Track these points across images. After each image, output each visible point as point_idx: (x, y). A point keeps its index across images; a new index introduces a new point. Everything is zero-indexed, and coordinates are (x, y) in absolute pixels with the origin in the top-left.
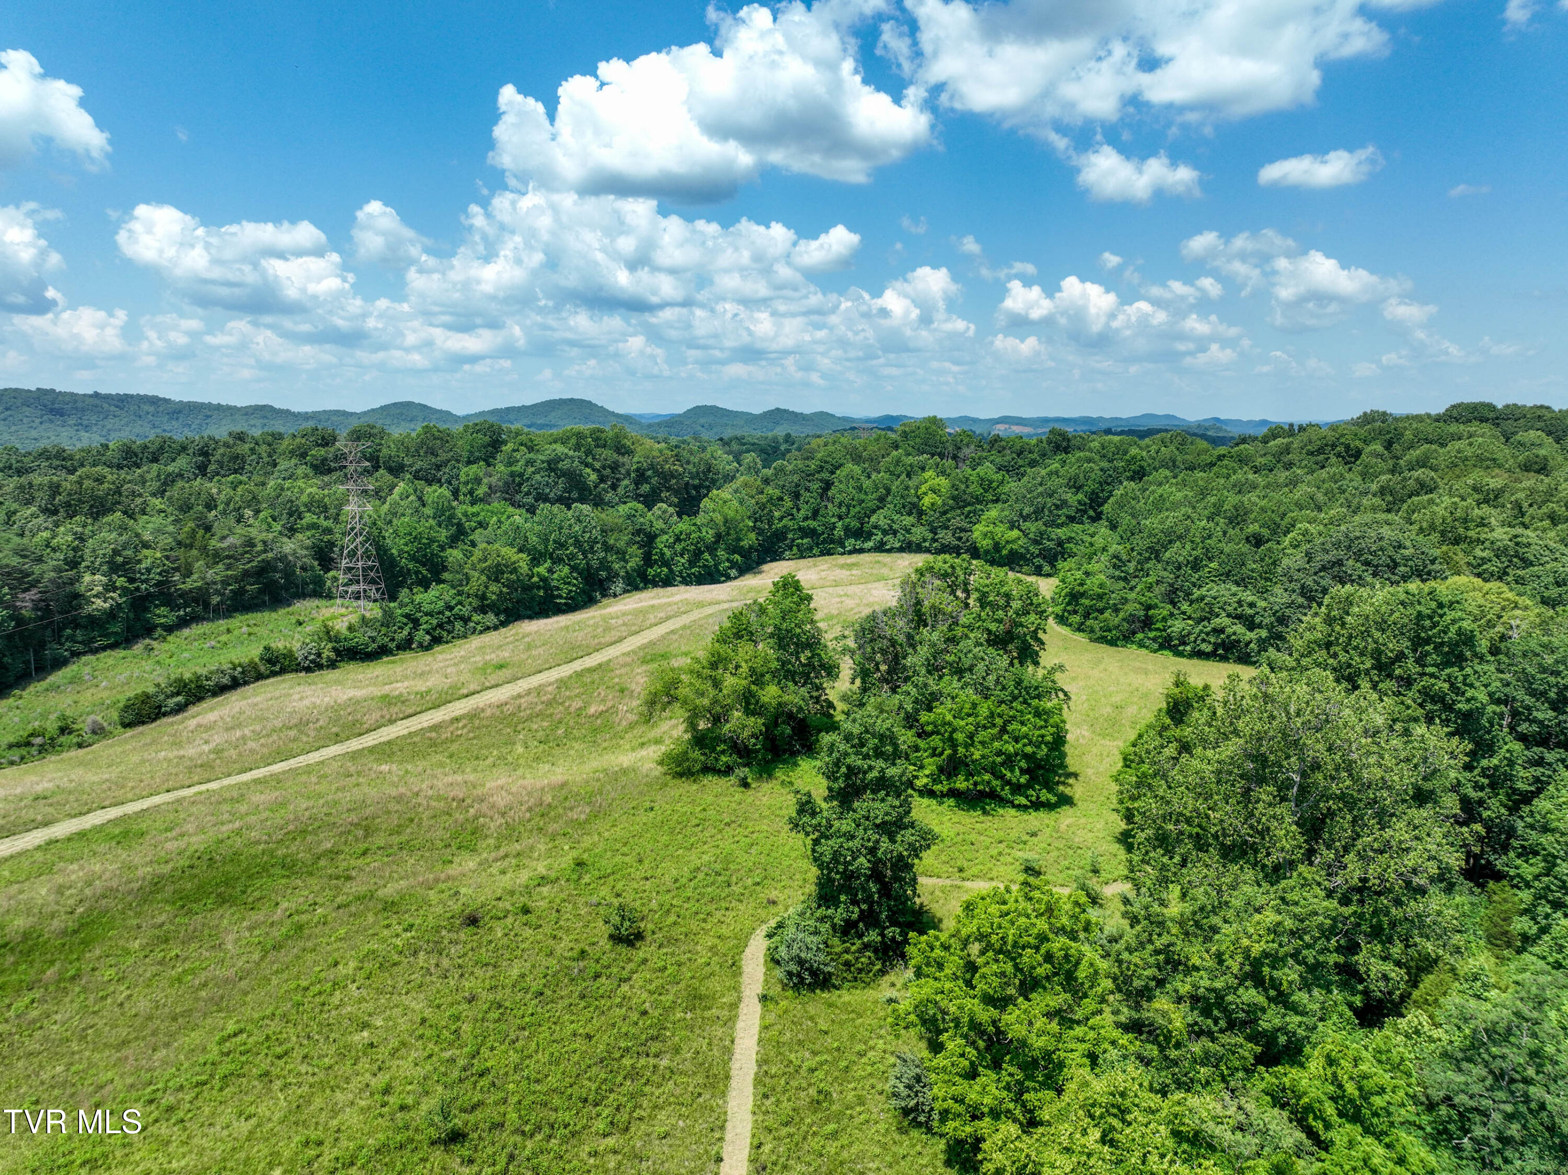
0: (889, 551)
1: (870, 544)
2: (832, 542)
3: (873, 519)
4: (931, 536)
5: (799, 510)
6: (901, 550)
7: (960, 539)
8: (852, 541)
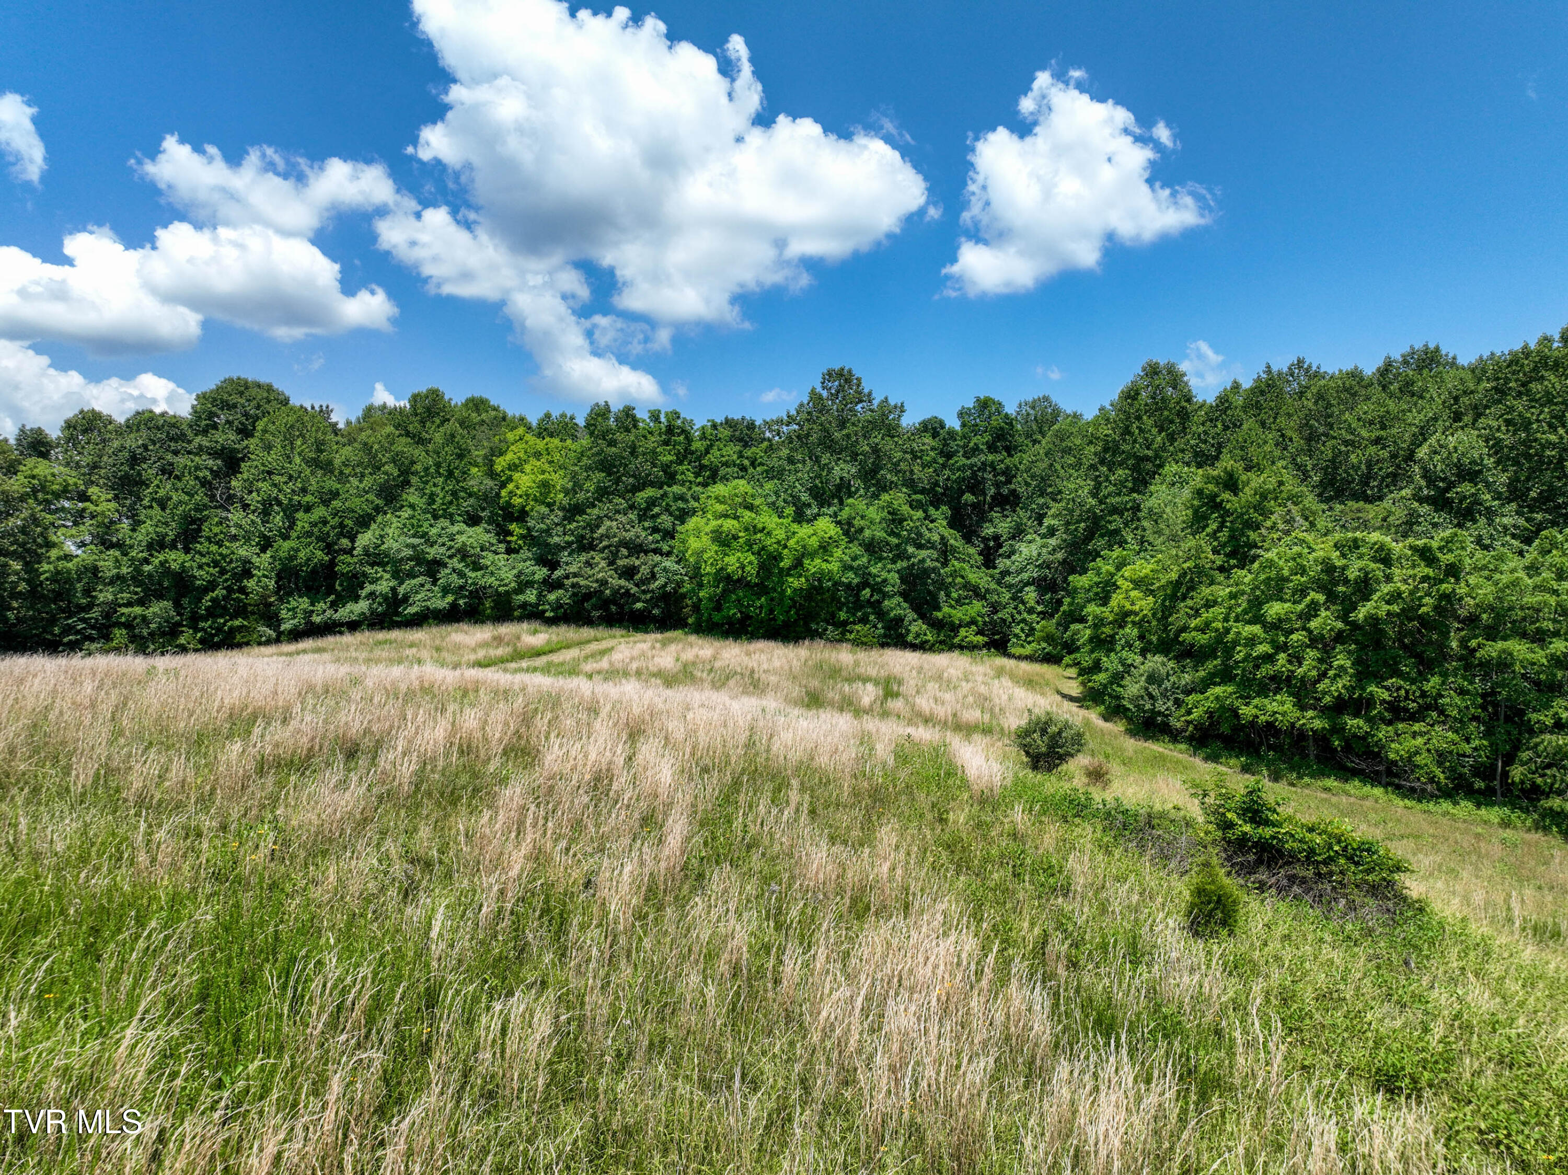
0: (418, 621)
1: (358, 608)
2: (241, 611)
3: (365, 539)
4: (541, 573)
5: (136, 524)
6: (451, 616)
7: (629, 573)
8: (304, 603)
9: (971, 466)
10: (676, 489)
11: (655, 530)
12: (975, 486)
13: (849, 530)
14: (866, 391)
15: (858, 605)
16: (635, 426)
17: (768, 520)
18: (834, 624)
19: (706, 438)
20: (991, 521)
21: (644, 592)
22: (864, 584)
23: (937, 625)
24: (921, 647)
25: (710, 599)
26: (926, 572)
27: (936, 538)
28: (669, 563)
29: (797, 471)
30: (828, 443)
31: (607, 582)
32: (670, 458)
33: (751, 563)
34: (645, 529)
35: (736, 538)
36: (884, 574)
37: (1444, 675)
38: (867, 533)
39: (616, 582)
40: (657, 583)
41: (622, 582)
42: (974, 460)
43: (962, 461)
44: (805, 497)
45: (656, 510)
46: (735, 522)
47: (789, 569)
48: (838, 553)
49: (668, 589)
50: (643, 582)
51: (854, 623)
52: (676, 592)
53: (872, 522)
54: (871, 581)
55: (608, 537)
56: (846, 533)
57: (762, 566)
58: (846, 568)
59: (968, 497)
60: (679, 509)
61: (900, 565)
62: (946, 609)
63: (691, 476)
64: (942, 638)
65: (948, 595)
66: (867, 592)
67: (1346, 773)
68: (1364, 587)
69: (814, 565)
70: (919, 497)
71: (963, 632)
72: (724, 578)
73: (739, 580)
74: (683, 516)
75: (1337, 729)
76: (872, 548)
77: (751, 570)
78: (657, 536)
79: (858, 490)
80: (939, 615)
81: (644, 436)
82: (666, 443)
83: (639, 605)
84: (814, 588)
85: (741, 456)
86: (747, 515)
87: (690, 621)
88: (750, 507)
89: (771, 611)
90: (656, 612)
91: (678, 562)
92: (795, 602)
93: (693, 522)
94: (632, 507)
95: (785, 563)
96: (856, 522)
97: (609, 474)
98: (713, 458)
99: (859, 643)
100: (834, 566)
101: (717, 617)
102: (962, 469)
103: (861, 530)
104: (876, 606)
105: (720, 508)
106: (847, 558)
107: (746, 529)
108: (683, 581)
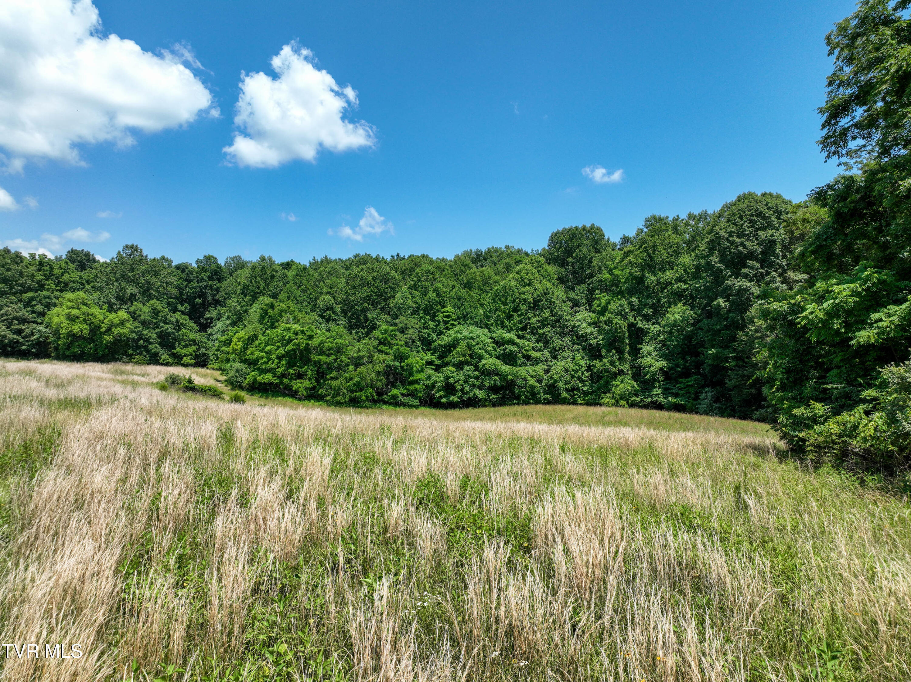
9: (200, 287)
10: (45, 293)
11: (33, 312)
12: (202, 295)
13: (134, 316)
14: (145, 255)
15: (138, 347)
16: (22, 262)
17: (95, 310)
18: (126, 356)
19: (61, 269)
20: (209, 311)
21: (27, 341)
22: (140, 338)
23: (174, 355)
24: (167, 364)
25: (64, 344)
26: (169, 334)
27: (173, 320)
28: (41, 328)
29: (110, 289)
30: (124, 277)
31: (6, 336)
32: (41, 277)
33: (86, 329)
34: (27, 311)
35: (78, 317)
36: (149, 334)
37: (308, 366)
38: (142, 317)
39: (11, 336)
40: (34, 337)
41: (15, 336)
42: (200, 284)
43: (195, 284)
44: (113, 300)
45: (34, 303)
46: (78, 311)
47: (106, 332)
48: (128, 325)
49: (41, 340)
50: (26, 336)
51: (136, 355)
52: (45, 341)
53: (145, 313)
54: (143, 337)
55: (6, 315)
56: (132, 317)
57: (91, 330)
58: (132, 331)
59: (199, 301)
60: (47, 302)
61: (158, 330)
62: (178, 349)
63: (54, 287)
64: (176, 361)
65: (180, 344)
66: (141, 342)
67: (284, 395)
68: (290, 341)
69: (116, 331)
70: (172, 300)
71: (185, 358)
72: (72, 335)
73: (79, 336)
74: (48, 306)
75: (282, 382)
76: (144, 323)
77: (86, 332)
78: (35, 315)
79: (139, 298)
80: (175, 351)
81: (26, 266)
82: (39, 270)
83: (24, 347)
84: (118, 340)
85: (81, 278)
86: (84, 308)
87: (53, 355)
88: (86, 305)
89: (96, 350)
90: (34, 350)
91: (46, 327)
92: (108, 346)
93: (55, 310)
94: (20, 301)
95: (103, 330)
96: (137, 313)
97: (6, 284)
98: (66, 277)
99: (138, 363)
100: (126, 331)
101: (67, 353)
102: (195, 288)
103: (140, 316)
104: (145, 347)
105: (70, 304)
106: (132, 327)
107: (84, 314)
108: (49, 336)
